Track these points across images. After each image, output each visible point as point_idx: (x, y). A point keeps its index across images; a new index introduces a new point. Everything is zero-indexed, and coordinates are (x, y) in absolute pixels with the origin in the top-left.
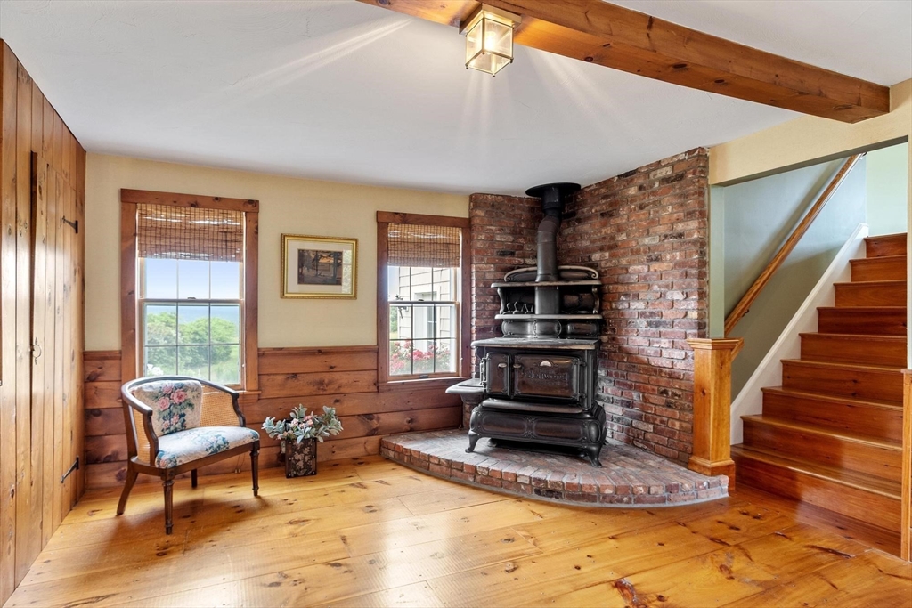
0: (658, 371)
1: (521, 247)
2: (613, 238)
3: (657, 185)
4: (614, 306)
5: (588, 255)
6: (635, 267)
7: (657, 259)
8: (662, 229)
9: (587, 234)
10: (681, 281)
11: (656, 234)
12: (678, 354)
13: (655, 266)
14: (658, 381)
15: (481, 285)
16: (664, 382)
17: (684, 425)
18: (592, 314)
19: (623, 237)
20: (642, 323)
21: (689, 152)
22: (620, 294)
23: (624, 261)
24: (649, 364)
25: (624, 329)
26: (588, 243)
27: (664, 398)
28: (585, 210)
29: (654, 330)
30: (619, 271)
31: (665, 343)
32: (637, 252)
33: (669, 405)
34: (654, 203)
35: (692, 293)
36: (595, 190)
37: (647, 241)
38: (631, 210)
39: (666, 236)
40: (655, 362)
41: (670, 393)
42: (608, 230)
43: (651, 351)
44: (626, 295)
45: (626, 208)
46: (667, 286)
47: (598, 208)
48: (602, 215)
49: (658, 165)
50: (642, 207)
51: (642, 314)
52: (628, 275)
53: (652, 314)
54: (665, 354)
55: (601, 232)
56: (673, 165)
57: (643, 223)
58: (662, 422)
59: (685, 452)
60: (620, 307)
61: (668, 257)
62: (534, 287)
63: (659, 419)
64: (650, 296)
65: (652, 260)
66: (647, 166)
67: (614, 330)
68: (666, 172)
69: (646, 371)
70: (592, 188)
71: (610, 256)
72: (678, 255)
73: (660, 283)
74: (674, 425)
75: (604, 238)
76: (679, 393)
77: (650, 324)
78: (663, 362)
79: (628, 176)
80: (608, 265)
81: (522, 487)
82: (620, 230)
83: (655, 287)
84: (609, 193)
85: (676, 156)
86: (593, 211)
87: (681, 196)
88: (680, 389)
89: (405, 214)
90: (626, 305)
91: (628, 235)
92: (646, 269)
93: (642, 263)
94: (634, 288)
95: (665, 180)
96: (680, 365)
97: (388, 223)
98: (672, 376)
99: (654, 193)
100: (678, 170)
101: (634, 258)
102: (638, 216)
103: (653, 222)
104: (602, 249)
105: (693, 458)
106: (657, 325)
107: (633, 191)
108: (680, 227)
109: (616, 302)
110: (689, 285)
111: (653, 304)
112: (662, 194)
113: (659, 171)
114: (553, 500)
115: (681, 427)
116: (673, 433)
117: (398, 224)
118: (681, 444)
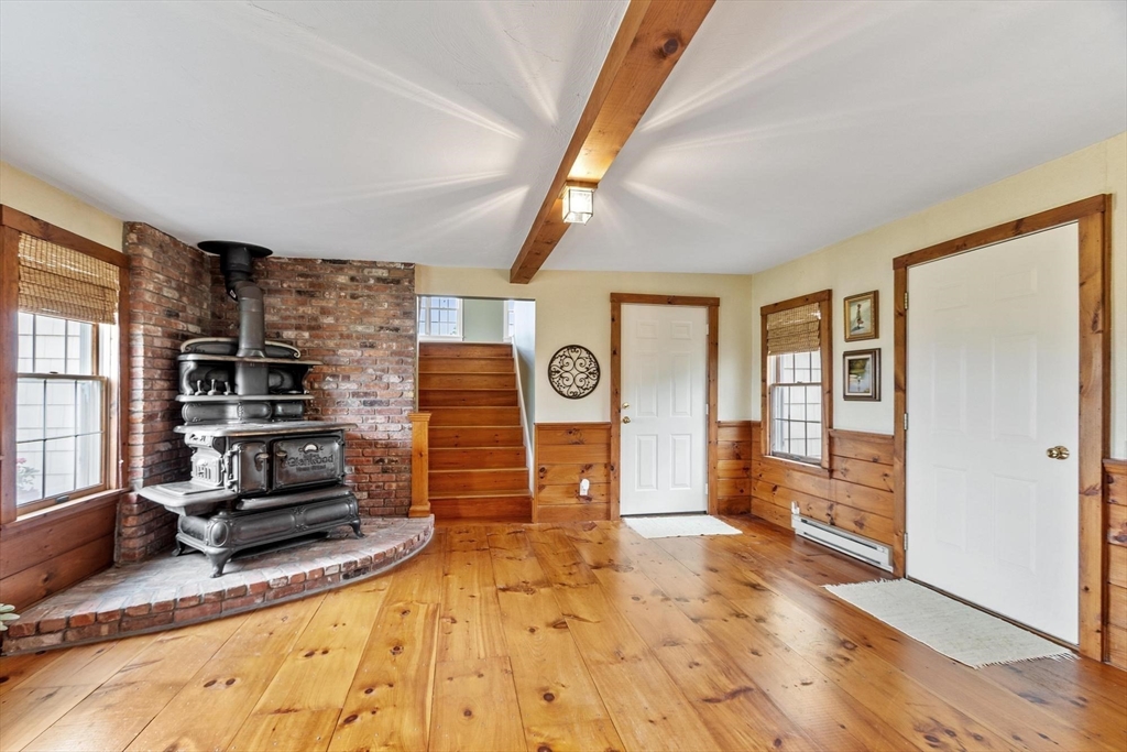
0: (374, 443)
1: (184, 309)
2: (316, 319)
3: (372, 281)
4: (316, 386)
5: (276, 331)
6: (345, 351)
7: (372, 346)
8: (378, 321)
9: (274, 308)
10: (397, 367)
11: (370, 324)
12: (394, 427)
13: (368, 352)
14: (373, 452)
15: (150, 354)
16: (379, 453)
17: (401, 484)
18: (303, 393)
19: (329, 320)
20: (355, 403)
21: (405, 264)
22: (325, 375)
23: (331, 344)
24: (363, 438)
25: (331, 409)
26: (275, 318)
27: (380, 466)
28: (271, 282)
29: (369, 408)
30: (326, 352)
31: (380, 419)
32: (349, 337)
33: (385, 471)
34: (368, 296)
35: (408, 378)
36: (287, 264)
37: (360, 328)
38: (340, 297)
39: (382, 328)
40: (370, 436)
41: (386, 461)
42: (309, 310)
43: (364, 427)
44: (333, 376)
45: (334, 294)
46: (383, 371)
47: (294, 285)
48: (299, 292)
49: (373, 264)
50: (354, 297)
51: (355, 394)
52: (336, 357)
53: (366, 394)
54: (380, 428)
55: (297, 310)
56: (389, 270)
57: (356, 312)
58: (377, 487)
59: (402, 505)
60: (326, 388)
61: (384, 346)
62: (233, 363)
63: (374, 485)
64: (363, 378)
65: (366, 346)
66: (360, 261)
67: (317, 410)
68: (384, 274)
69: (360, 446)
70: (283, 261)
71: (311, 336)
72: (394, 346)
73: (375, 367)
74: (390, 486)
75: (302, 317)
76: (394, 459)
77: (365, 403)
78: (380, 435)
79: (339, 264)
80: (308, 345)
81: (329, 579)
82: (325, 312)
83: (370, 371)
84: (310, 273)
85: (393, 263)
86: (285, 285)
87: (397, 297)
88: (397, 455)
89: (47, 224)
90: (335, 386)
91: (337, 320)
92: (359, 353)
93: (354, 348)
94: (344, 370)
95: (379, 279)
96: (396, 436)
97: (20, 232)
98: (388, 446)
99: (369, 288)
100: (396, 275)
101: (343, 341)
102: (350, 304)
103: (367, 313)
104: (298, 328)
105: (412, 508)
106: (372, 404)
107: (342, 279)
108: (397, 323)
109: (320, 382)
110: (405, 371)
111: (366, 386)
112: (377, 290)
113: (374, 270)
114: (362, 577)
115: (398, 486)
116: (389, 493)
117: (37, 238)
118: (398, 501)
